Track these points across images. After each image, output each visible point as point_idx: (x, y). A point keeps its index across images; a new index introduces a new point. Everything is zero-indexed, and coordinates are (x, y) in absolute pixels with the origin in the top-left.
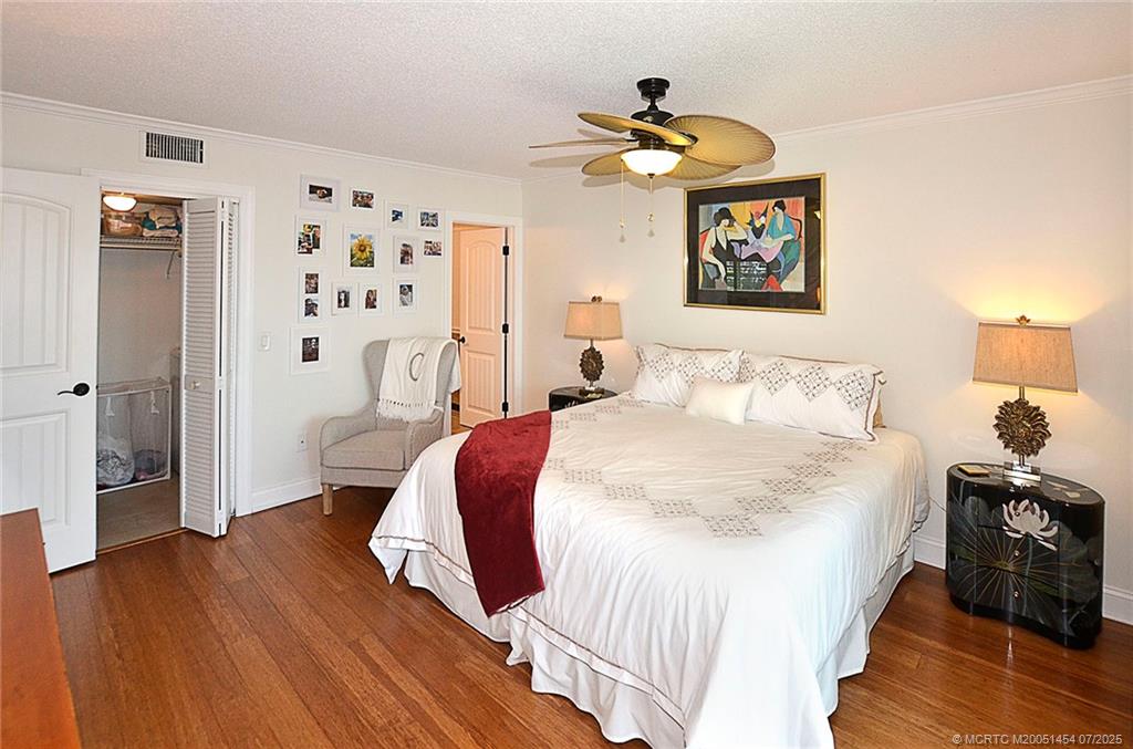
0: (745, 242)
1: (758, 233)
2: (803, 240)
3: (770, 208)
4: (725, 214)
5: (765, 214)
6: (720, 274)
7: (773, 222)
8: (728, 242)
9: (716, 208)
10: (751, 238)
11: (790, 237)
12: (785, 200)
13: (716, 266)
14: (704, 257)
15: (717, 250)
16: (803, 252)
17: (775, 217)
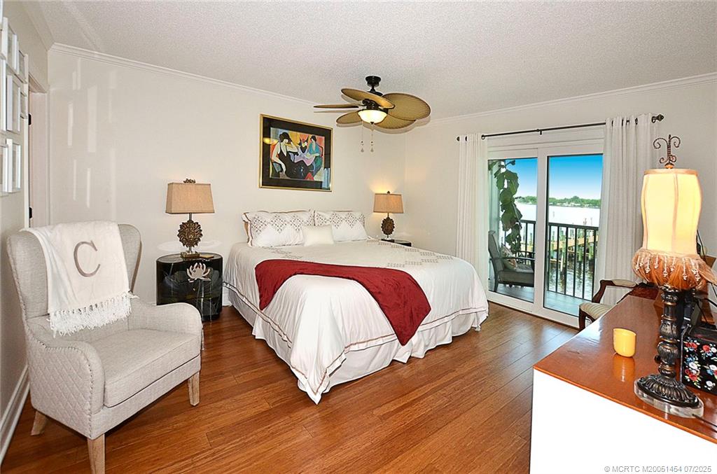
0: (296, 153)
1: (303, 150)
2: (323, 157)
3: (309, 139)
4: (285, 136)
5: (307, 141)
6: (282, 169)
7: (311, 146)
8: (288, 152)
9: (281, 131)
10: (300, 152)
11: (318, 155)
12: (317, 137)
13: (280, 165)
14: (273, 158)
15: (281, 156)
16: (323, 163)
17: (311, 144)
